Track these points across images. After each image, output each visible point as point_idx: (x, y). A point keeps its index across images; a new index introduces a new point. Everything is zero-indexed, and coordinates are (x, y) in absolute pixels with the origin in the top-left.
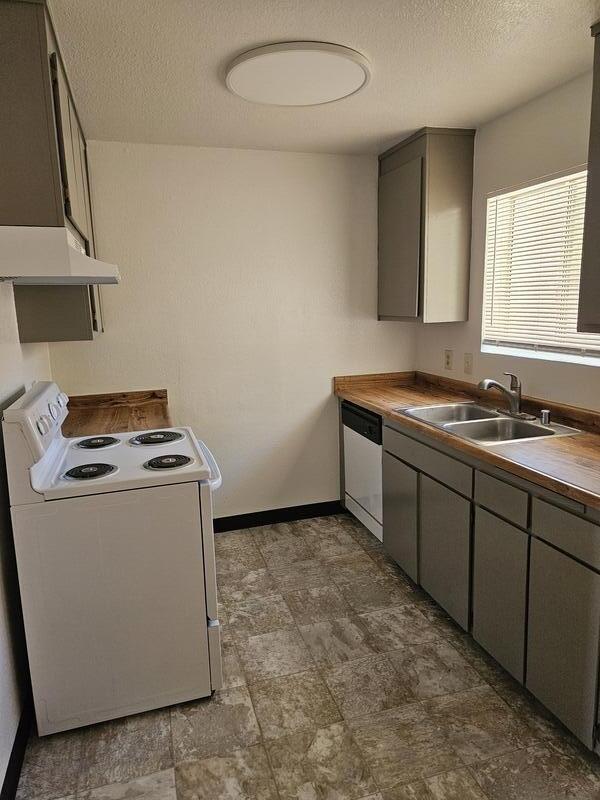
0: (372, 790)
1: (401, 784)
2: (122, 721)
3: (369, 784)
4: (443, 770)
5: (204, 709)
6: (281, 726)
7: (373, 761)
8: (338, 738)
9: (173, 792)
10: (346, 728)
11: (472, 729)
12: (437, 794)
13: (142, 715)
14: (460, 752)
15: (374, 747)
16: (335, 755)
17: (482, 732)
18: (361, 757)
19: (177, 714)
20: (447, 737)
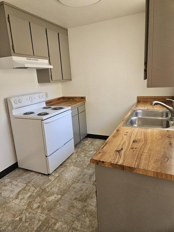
0: (46, 214)
1: (53, 218)
2: (32, 171)
3: (48, 213)
4: (66, 223)
5: (45, 177)
6: (51, 189)
7: (55, 209)
8: (56, 199)
9: (21, 189)
10: (61, 197)
11: (87, 220)
12: (56, 227)
13: (36, 172)
14: (76, 222)
15: (60, 206)
16: (50, 202)
17: (88, 222)
18: (55, 206)
19: (40, 175)
20: (78, 216)
